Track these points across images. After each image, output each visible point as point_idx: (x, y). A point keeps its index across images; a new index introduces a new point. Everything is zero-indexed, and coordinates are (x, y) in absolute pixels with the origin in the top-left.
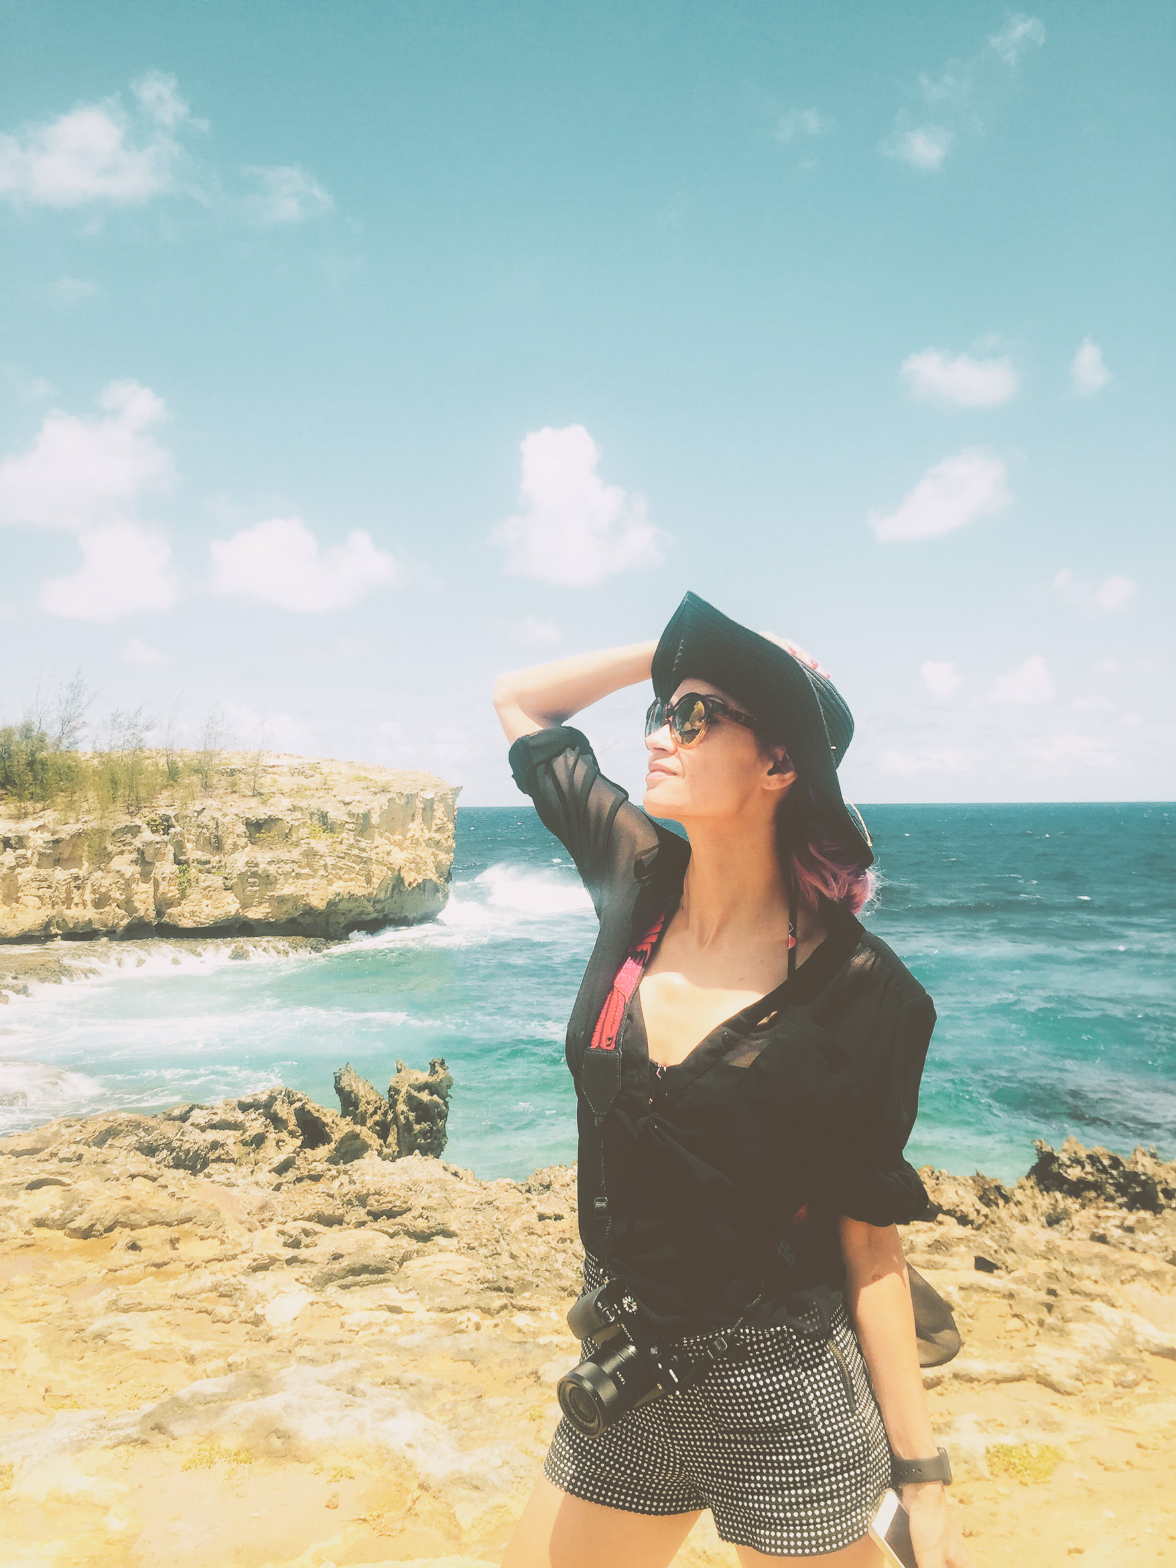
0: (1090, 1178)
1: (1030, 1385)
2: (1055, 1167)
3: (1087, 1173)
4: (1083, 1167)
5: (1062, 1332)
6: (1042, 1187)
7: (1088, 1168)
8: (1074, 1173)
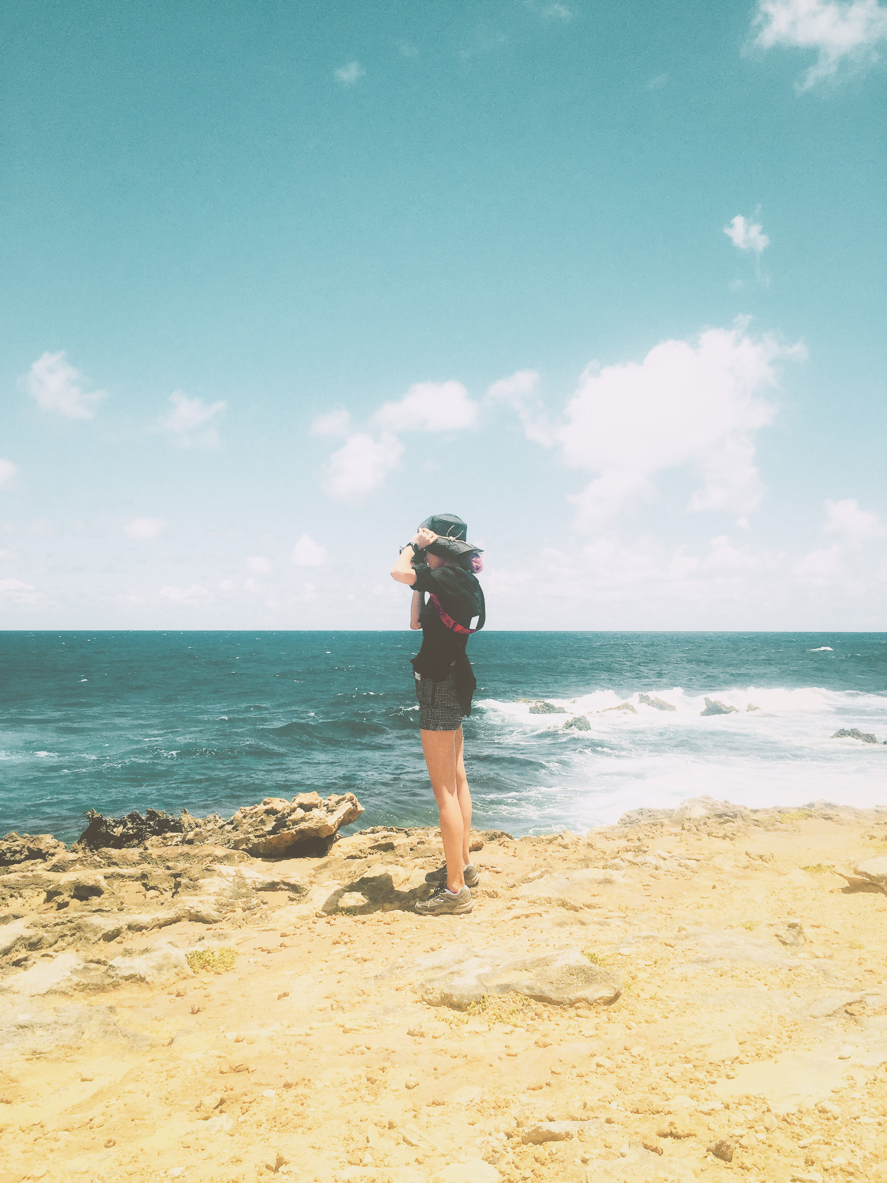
0: (131, 832)
1: (185, 924)
2: (103, 829)
3: (128, 829)
4: (125, 825)
5: (195, 888)
6: (92, 846)
7: (129, 825)
8: (118, 831)
